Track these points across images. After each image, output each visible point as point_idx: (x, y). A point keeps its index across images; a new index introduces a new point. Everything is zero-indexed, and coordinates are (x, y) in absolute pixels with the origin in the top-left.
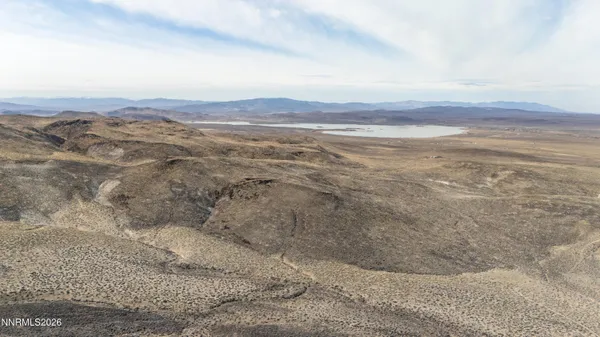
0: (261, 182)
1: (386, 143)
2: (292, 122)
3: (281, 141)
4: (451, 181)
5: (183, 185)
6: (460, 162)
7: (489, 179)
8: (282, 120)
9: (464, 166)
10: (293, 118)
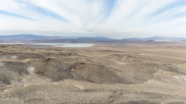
0: (81, 64)
1: (79, 49)
2: (38, 43)
3: (56, 50)
4: (115, 59)
5: (57, 67)
6: (113, 54)
7: (123, 58)
8: (34, 42)
9: (115, 55)
10: (38, 41)
